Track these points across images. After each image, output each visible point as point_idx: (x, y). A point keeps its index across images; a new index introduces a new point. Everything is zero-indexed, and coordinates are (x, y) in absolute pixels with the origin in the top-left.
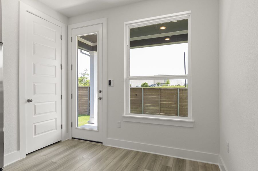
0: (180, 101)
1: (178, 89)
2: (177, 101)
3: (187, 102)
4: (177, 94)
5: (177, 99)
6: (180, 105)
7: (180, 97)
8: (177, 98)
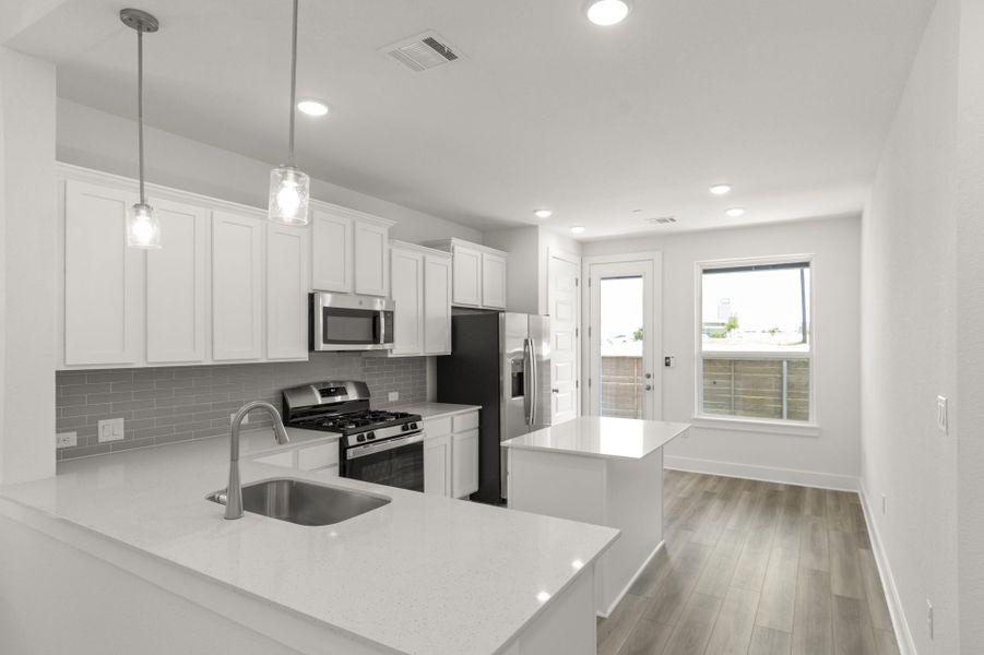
0: (789, 394)
1: (785, 364)
2: (781, 395)
3: (806, 396)
4: (782, 374)
5: (781, 388)
6: (789, 404)
7: (788, 383)
8: (782, 385)
